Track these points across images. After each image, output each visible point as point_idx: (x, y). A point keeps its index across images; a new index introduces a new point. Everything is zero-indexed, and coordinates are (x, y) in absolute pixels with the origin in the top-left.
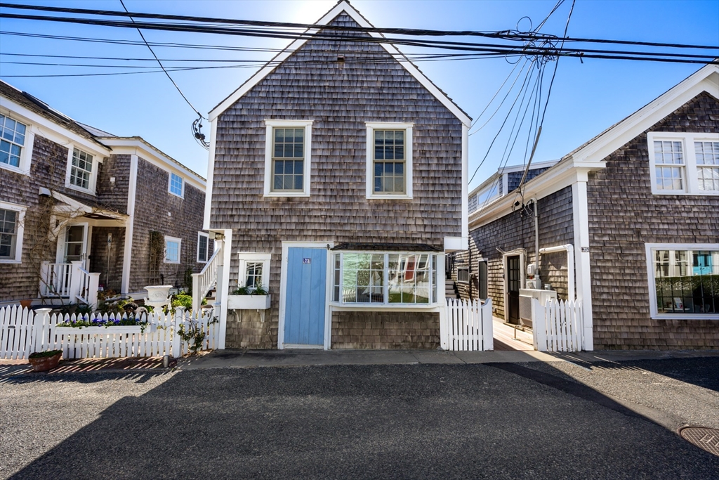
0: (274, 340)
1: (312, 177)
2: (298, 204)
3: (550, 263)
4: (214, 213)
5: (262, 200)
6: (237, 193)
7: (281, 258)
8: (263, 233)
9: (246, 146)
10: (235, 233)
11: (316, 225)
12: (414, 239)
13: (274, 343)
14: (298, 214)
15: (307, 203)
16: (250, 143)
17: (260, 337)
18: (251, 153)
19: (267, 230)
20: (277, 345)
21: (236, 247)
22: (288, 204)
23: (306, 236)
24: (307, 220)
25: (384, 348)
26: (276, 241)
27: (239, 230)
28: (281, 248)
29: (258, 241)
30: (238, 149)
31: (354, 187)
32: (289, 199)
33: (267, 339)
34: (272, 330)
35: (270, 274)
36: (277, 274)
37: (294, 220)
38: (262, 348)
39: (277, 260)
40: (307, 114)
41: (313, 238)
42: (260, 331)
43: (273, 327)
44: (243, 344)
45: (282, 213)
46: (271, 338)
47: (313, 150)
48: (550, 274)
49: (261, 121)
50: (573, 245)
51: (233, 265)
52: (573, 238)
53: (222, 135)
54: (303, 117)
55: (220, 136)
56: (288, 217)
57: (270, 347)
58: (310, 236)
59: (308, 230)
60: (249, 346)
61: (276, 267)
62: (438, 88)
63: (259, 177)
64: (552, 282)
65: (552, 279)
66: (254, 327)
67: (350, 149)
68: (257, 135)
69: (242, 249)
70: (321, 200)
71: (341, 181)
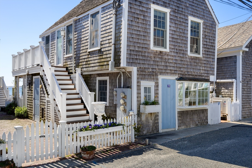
0: (157, 128)
1: (170, 41)
2: (164, 55)
3: (222, 87)
4: (128, 57)
5: (150, 51)
6: (138, 45)
7: (158, 84)
8: (151, 70)
9: (142, 18)
10: (138, 70)
11: (171, 67)
12: (202, 76)
13: (157, 130)
14: (164, 61)
15: (168, 55)
16: (144, 16)
17: (151, 127)
18: (144, 22)
19: (152, 68)
20: (158, 131)
21: (139, 78)
22: (161, 55)
23: (167, 73)
24: (168, 64)
25: (193, 127)
26: (156, 75)
27: (140, 68)
28: (158, 79)
29: (148, 75)
30: (138, 18)
31: (184, 49)
32: (161, 52)
33: (154, 128)
34: (156, 123)
35: (155, 93)
36: (157, 93)
37: (163, 64)
38: (152, 133)
39: (157, 86)
40: (167, 5)
41: (170, 74)
42: (151, 124)
43: (156, 122)
44: (145, 132)
45: (158, 60)
46: (156, 127)
47: (170, 26)
48: (222, 91)
49: (148, 4)
50: (236, 80)
51: (138, 88)
52: (236, 77)
53: (131, 8)
54: (166, 7)
55: (129, 8)
56: (160, 62)
57: (156, 132)
58: (169, 73)
59: (168, 70)
60: (147, 133)
61: (156, 89)
62: (211, 6)
63: (148, 37)
64: (223, 94)
65: (223, 93)
66: (149, 123)
67: (183, 29)
68: (147, 12)
69: (142, 79)
70: (173, 54)
71: (180, 45)
